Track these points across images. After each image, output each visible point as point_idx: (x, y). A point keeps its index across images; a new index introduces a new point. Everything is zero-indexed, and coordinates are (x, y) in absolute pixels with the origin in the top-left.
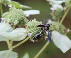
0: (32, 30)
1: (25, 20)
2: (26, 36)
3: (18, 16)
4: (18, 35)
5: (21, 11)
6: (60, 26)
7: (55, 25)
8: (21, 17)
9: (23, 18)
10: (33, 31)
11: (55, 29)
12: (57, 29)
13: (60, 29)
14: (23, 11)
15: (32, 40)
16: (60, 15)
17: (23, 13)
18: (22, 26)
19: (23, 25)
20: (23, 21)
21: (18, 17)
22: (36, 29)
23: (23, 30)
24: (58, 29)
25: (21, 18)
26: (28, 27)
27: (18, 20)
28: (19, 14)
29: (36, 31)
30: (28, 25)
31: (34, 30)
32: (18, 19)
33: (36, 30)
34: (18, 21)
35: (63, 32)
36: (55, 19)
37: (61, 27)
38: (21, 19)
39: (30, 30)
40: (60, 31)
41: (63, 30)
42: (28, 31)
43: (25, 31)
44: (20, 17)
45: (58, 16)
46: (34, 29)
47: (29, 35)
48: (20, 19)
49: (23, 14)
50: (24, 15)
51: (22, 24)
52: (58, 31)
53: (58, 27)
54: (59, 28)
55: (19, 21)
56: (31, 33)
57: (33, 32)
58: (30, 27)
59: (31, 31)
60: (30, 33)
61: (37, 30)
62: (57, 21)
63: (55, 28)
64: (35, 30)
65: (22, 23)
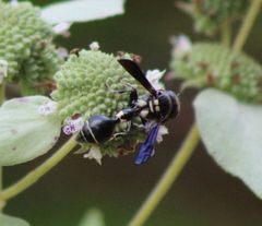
0: (86, 103)
1: (48, 56)
2: (57, 133)
3: (11, 36)
4: (14, 132)
5: (26, 12)
6: (234, 65)
7: (207, 60)
8: (26, 40)
9: (38, 45)
10: (91, 104)
11: (211, 83)
12: (219, 79)
13: (235, 79)
14: (37, 8)
15: (87, 152)
16: (230, 9)
17: (34, 21)
18: (36, 84)
19: (39, 79)
20: (37, 58)
21: (11, 43)
22: (104, 95)
23: (40, 104)
24: (225, 82)
25: (27, 45)
26: (65, 89)
27: (10, 60)
28: (16, 28)
29: (103, 106)
30: (62, 79)
31: (93, 99)
32: (12, 51)
33: (102, 101)
34: (15, 63)
35: (254, 91)
36: (209, 32)
37: (242, 68)
38: (28, 52)
39: (76, 103)
40: (235, 89)
41: (253, 83)
42: (64, 110)
43: (48, 112)
44: (20, 40)
45: (219, 12)
46: (91, 95)
47: (72, 128)
48: (22, 51)
49: (37, 26)
50: (42, 30)
51: (36, 76)
52: (227, 90)
53: (222, 71)
54: (227, 73)
55: (17, 60)
56: (80, 119)
57: (88, 114)
58: (70, 90)
59: (77, 108)
60: (76, 117)
61: (108, 100)
62: (216, 38)
63: (210, 78)
64: (99, 98)
65: (35, 68)
